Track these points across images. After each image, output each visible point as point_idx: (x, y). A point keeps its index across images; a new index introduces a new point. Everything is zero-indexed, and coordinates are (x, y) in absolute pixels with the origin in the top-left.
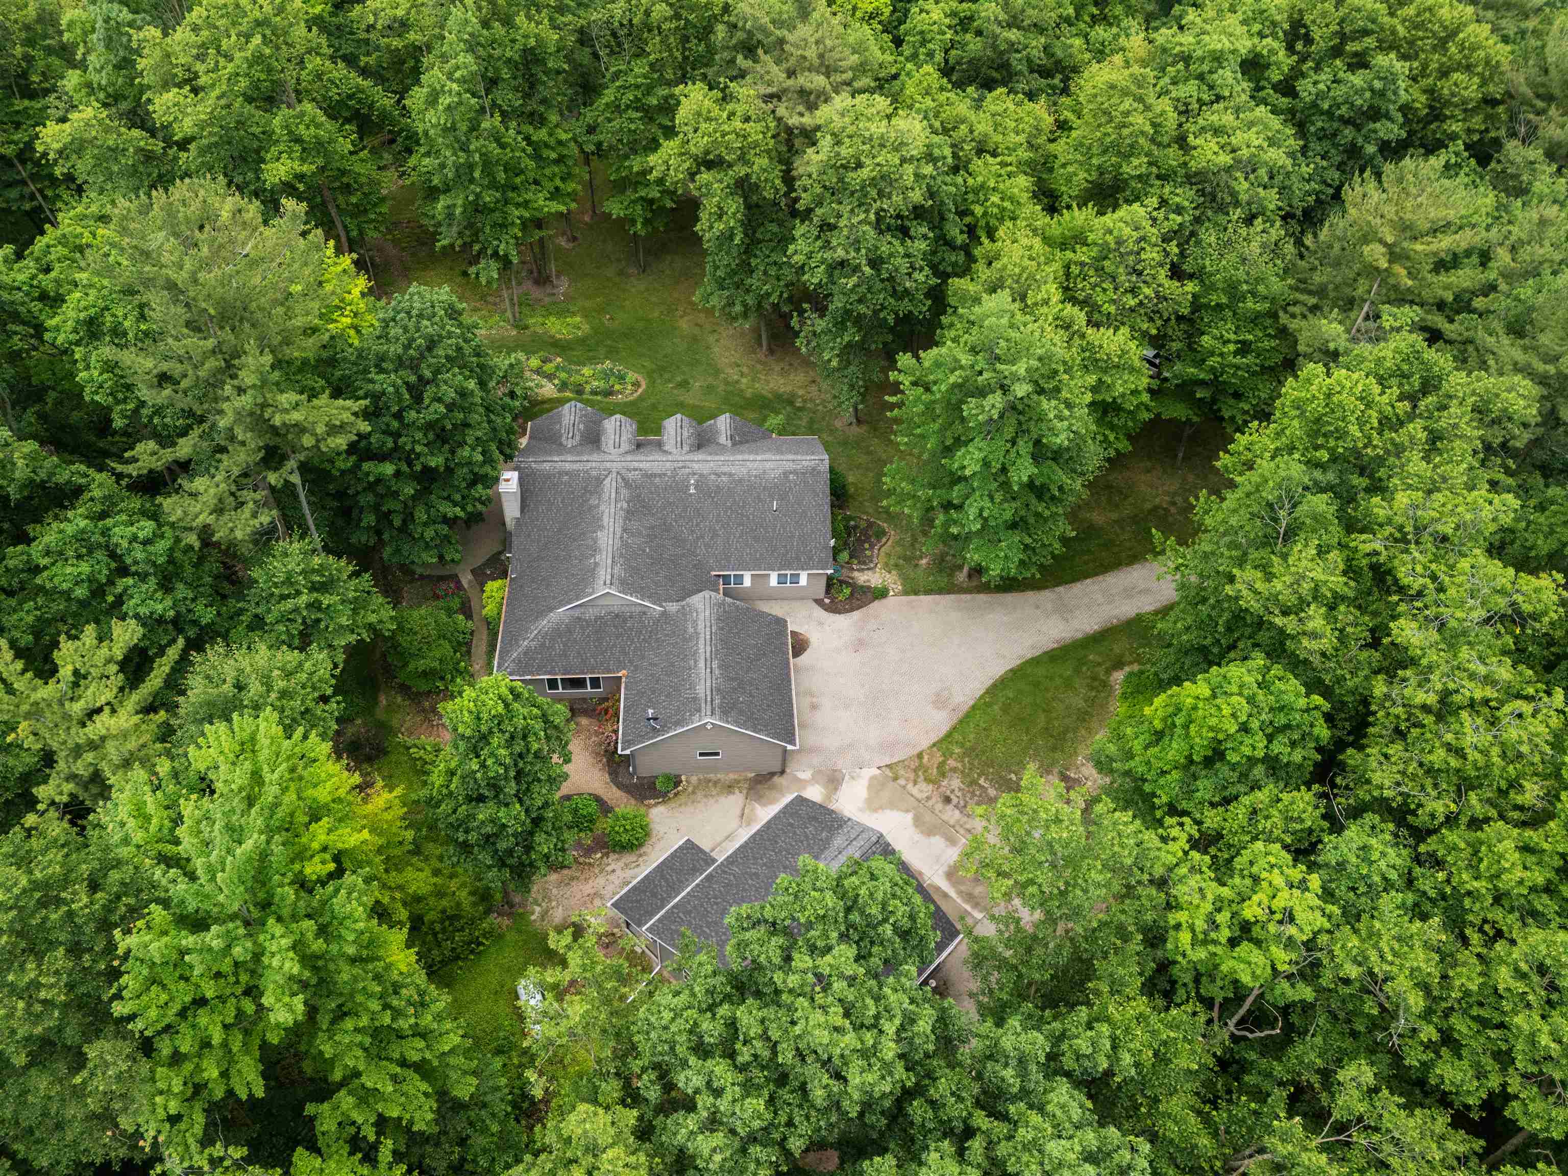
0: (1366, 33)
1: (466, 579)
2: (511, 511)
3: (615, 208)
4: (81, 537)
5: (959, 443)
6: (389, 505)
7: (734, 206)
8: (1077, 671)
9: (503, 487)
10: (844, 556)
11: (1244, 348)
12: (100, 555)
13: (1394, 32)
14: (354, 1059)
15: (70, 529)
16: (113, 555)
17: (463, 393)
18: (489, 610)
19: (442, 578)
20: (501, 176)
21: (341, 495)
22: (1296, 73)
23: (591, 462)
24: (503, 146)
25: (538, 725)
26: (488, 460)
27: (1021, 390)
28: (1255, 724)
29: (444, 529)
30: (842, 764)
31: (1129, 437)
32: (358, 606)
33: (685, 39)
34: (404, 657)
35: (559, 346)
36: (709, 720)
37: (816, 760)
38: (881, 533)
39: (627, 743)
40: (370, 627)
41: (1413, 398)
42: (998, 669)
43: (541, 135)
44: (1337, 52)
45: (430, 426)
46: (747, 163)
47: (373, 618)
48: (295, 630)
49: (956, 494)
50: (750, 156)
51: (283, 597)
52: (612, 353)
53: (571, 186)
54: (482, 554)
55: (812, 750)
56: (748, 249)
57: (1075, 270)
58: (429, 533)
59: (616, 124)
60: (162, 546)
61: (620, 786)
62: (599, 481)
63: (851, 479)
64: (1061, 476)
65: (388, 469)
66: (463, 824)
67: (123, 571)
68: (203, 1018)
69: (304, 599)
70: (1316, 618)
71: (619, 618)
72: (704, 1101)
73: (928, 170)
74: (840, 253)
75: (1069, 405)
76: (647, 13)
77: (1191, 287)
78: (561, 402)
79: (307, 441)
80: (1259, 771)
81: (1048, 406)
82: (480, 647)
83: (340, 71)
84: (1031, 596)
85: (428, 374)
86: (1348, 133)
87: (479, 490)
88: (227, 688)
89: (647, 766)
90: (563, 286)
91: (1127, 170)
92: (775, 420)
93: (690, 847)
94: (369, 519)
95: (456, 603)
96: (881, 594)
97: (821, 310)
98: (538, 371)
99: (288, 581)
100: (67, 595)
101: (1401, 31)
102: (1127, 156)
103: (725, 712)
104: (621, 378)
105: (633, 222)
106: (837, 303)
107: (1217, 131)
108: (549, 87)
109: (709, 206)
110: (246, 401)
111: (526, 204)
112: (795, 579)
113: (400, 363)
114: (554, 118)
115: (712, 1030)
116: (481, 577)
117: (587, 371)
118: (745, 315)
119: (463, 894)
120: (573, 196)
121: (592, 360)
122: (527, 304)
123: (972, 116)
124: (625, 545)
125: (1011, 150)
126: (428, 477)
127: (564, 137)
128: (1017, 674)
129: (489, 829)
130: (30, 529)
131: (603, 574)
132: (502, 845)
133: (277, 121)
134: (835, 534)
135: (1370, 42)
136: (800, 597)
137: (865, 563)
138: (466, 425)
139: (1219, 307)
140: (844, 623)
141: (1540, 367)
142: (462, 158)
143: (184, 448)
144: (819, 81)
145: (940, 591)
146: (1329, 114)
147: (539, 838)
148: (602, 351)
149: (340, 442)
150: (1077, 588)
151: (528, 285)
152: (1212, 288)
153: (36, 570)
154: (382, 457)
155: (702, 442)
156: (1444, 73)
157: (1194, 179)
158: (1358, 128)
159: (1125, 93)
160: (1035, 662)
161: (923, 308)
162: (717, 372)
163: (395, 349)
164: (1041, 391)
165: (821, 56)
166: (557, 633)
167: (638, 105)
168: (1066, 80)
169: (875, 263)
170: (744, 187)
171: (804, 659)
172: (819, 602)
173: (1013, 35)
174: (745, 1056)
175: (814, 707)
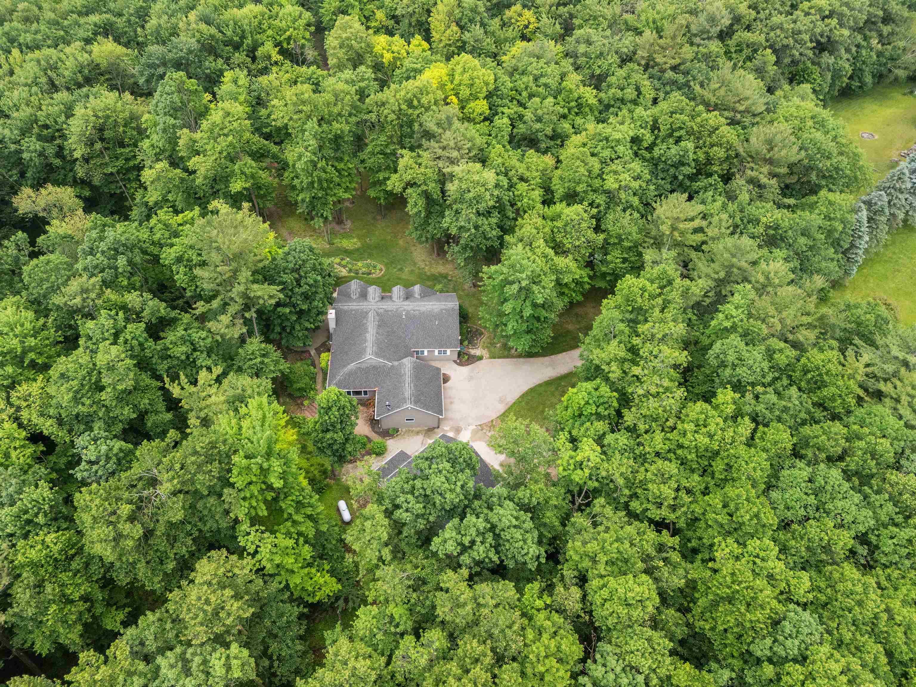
0: (681, 128)
1: (313, 352)
2: (332, 325)
3: (372, 193)
4: (182, 338)
5: (506, 300)
6: (286, 323)
7: (421, 202)
8: (557, 389)
9: (329, 316)
10: (466, 343)
11: (625, 260)
12: (188, 343)
13: (692, 128)
14: (291, 510)
15: (179, 335)
16: (192, 344)
17: (316, 281)
18: (323, 364)
19: (303, 352)
20: (325, 185)
21: (268, 319)
22: (654, 144)
23: (363, 306)
24: (326, 172)
25: (348, 404)
26: (324, 305)
27: (524, 284)
28: (591, 401)
29: (306, 333)
30: (462, 424)
31: (583, 295)
32: (277, 363)
33: (402, 126)
34: (291, 383)
35: (347, 252)
36: (409, 406)
37: (451, 423)
38: (481, 334)
39: (378, 415)
40: (280, 370)
41: (662, 288)
42: (525, 388)
43: (341, 166)
44: (670, 135)
45: (303, 293)
46: (426, 185)
47: (281, 367)
48: (254, 371)
49: (504, 320)
50: (428, 182)
51: (251, 359)
52: (370, 256)
53: (354, 185)
54: (319, 342)
55: (452, 419)
56: (427, 217)
57: (555, 230)
58: (300, 334)
59: (372, 160)
60: (209, 340)
61: (376, 432)
62: (367, 313)
63: (470, 310)
64: (544, 313)
65: (287, 310)
66: (321, 441)
67: (195, 350)
68: (252, 487)
69: (259, 360)
70: (614, 367)
71: (375, 368)
72: (405, 505)
73: (496, 193)
74: (463, 224)
75: (544, 288)
76: (386, 117)
77: (602, 236)
78: (350, 279)
79: (261, 302)
80: (594, 417)
81: (535, 288)
82: (319, 379)
83: (256, 138)
84: (541, 359)
85: (302, 274)
86: (672, 171)
87: (321, 317)
88: (240, 391)
89: (385, 425)
90: (349, 224)
91: (578, 189)
92: (439, 287)
93: (402, 454)
94: (278, 329)
95: (309, 362)
96: (480, 358)
97: (457, 244)
98: (339, 264)
99: (253, 354)
100: (178, 358)
101: (695, 128)
102: (579, 183)
103: (416, 403)
104: (375, 267)
105: (379, 199)
106: (462, 241)
107: (616, 172)
108: (345, 147)
109: (411, 201)
110: (242, 288)
111: (335, 195)
112: (445, 352)
113: (293, 271)
114: (346, 158)
115: (408, 487)
116: (319, 352)
117: (360, 264)
118: (427, 241)
119: (316, 472)
120: (354, 189)
121: (361, 259)
122: (333, 233)
123: (518, 164)
124: (378, 339)
125: (534, 178)
126: (301, 313)
127: (351, 166)
128: (532, 390)
129: (331, 442)
130: (162, 334)
131: (369, 350)
132: (335, 447)
133: (236, 167)
134: (461, 334)
135: (682, 132)
136: (448, 360)
137: (474, 346)
138: (316, 292)
139: (615, 244)
140: (465, 370)
141: (713, 275)
142: (310, 179)
143: (215, 304)
144: (455, 154)
145: (504, 357)
146: (665, 162)
147: (348, 445)
148: (366, 255)
149: (273, 302)
150: (560, 356)
151: (334, 224)
152: (611, 236)
153: (168, 349)
154: (285, 305)
155: (408, 297)
156: (712, 146)
157: (607, 192)
158: (677, 168)
159: (578, 158)
160: (540, 385)
161: (497, 244)
162: (415, 264)
163: (291, 265)
164: (534, 283)
165: (456, 143)
166: (350, 374)
167: (382, 153)
168: (562, 142)
169: (476, 227)
170: (427, 195)
171: (448, 384)
172: (455, 362)
173: (538, 126)
174: (417, 494)
175: (451, 403)
